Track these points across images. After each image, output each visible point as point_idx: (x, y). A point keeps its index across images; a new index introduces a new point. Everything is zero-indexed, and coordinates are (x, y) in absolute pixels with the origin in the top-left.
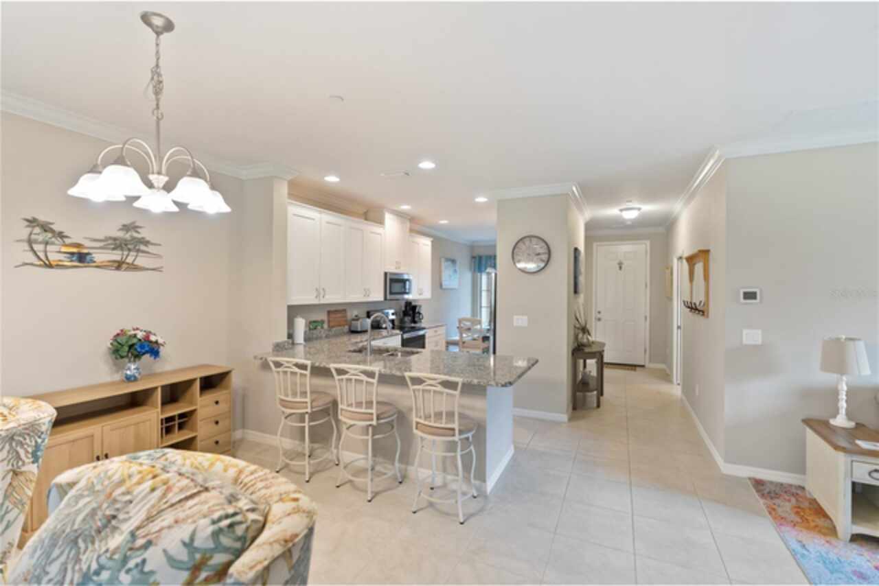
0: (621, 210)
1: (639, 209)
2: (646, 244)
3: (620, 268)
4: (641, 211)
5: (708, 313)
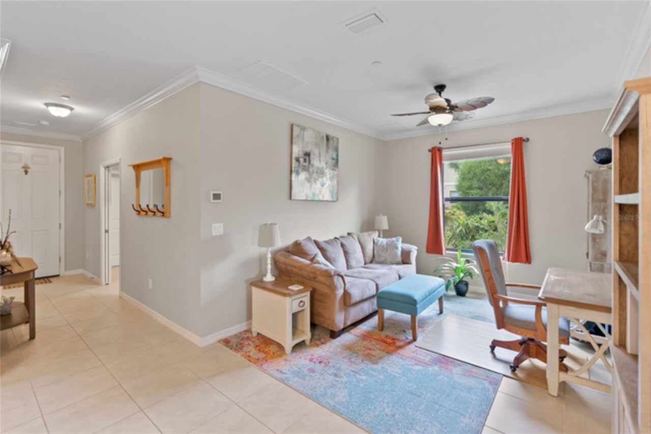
0: (47, 105)
1: (72, 109)
2: (59, 150)
3: (26, 172)
4: (73, 111)
5: (170, 213)
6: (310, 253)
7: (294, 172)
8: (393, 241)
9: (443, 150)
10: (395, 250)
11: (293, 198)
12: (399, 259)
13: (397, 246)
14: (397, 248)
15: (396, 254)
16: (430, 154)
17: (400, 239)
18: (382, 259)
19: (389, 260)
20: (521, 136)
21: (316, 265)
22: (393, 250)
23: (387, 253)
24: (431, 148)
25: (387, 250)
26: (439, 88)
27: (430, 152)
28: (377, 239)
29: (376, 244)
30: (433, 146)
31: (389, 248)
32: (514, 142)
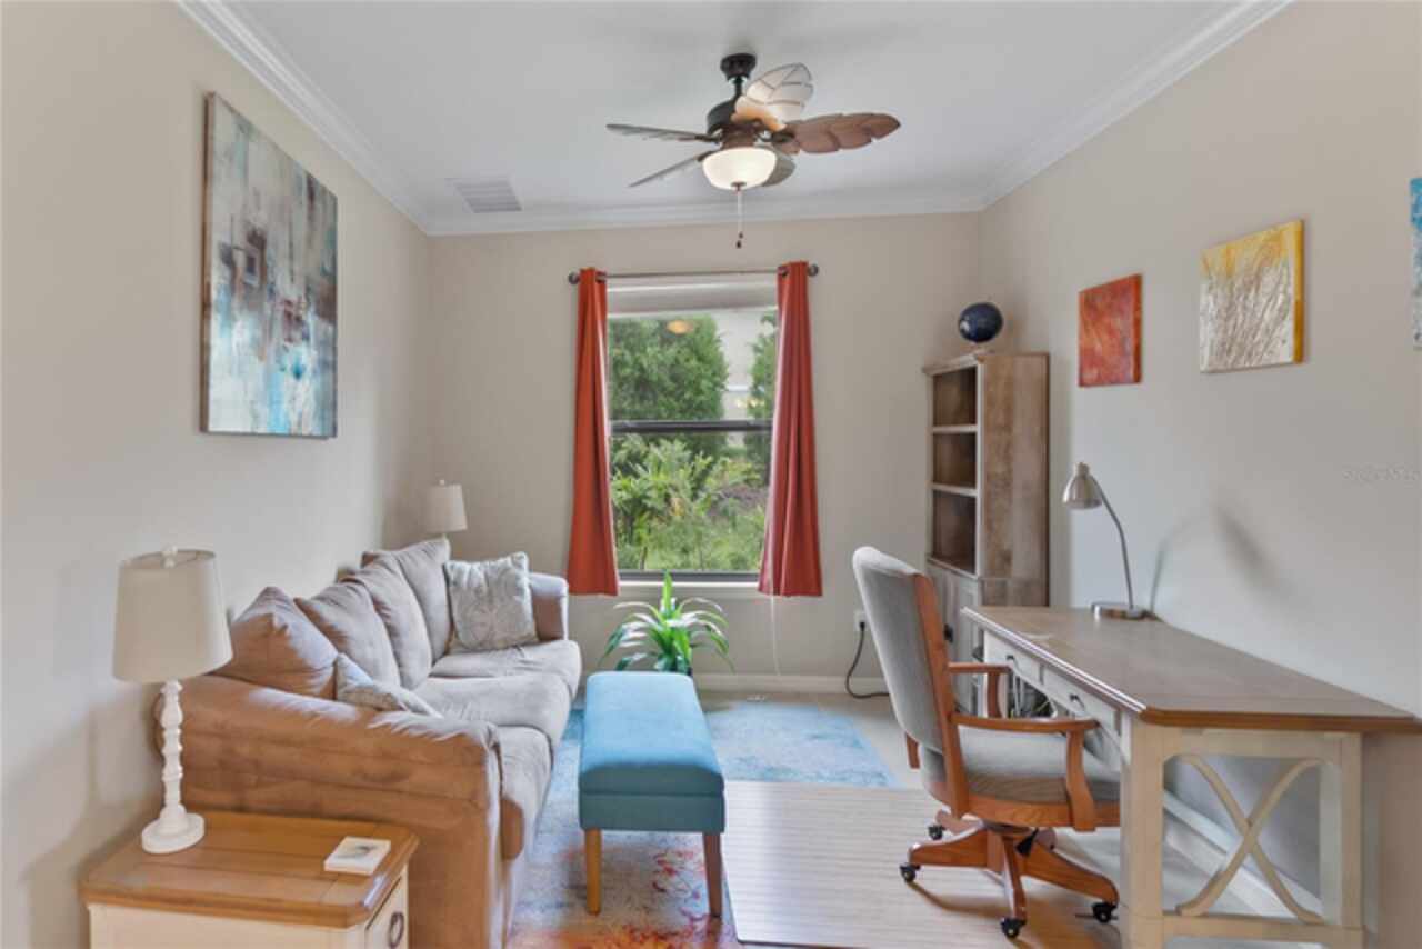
6: (318, 666)
7: (218, 311)
8: (506, 570)
9: (609, 282)
10: (517, 598)
11: (212, 427)
12: (530, 628)
13: (519, 583)
14: (520, 591)
15: (519, 606)
16: (574, 290)
17: (525, 562)
18: (481, 633)
19: (499, 635)
20: (803, 259)
22: (510, 597)
23: (491, 610)
24: (577, 272)
25: (491, 601)
26: (738, 66)
27: (577, 286)
28: (452, 567)
29: (455, 583)
30: (585, 267)
31: (495, 592)
32: (785, 275)
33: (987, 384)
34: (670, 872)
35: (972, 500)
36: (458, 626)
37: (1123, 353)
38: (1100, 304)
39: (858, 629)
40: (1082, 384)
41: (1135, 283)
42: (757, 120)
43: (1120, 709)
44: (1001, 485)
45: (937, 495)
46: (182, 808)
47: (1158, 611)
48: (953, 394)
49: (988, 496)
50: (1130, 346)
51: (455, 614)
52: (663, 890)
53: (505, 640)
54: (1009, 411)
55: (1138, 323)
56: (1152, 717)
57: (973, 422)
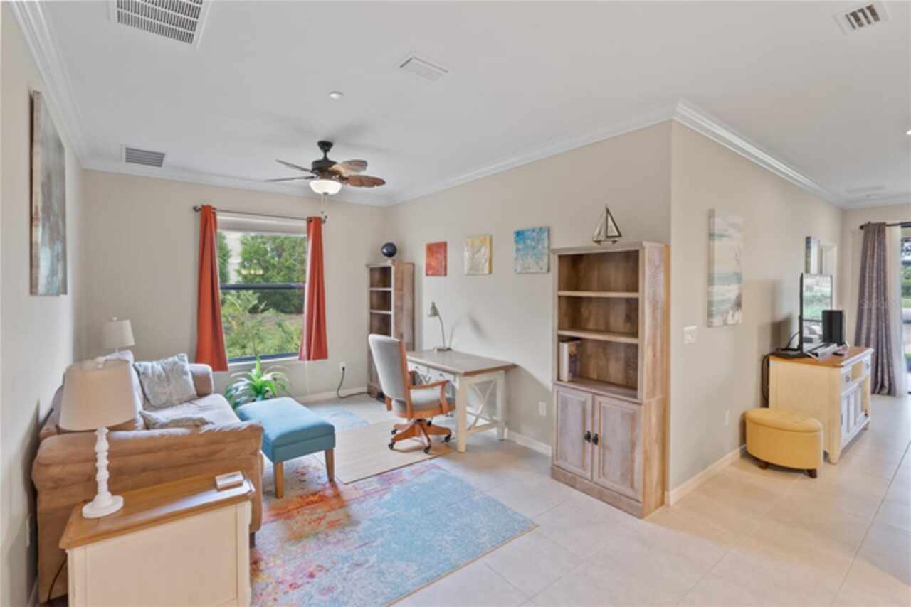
8: (175, 363)
9: (218, 213)
10: (185, 377)
12: (193, 391)
13: (185, 369)
14: (186, 373)
15: (186, 382)
16: (197, 215)
17: (186, 358)
18: (164, 399)
19: (175, 398)
20: (319, 216)
21: (207, 428)
22: (179, 377)
23: (168, 385)
24: (200, 206)
25: (168, 381)
26: (326, 146)
27: (199, 213)
28: (140, 366)
29: (144, 374)
30: (205, 204)
31: (170, 375)
32: (311, 221)
33: (396, 274)
34: (303, 474)
35: (390, 316)
36: (150, 397)
37: (441, 267)
38: (434, 249)
39: (341, 370)
40: (427, 275)
41: (444, 245)
42: (338, 171)
43: (454, 374)
44: (400, 309)
45: (371, 314)
46: (109, 494)
47: (452, 347)
48: (377, 276)
49: (396, 314)
50: (443, 264)
51: (147, 391)
52: (304, 481)
53: (179, 400)
54: (402, 281)
55: (445, 258)
56: (467, 374)
57: (390, 286)
